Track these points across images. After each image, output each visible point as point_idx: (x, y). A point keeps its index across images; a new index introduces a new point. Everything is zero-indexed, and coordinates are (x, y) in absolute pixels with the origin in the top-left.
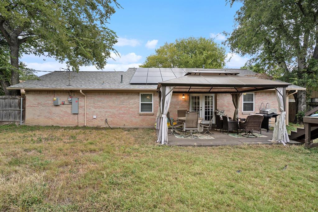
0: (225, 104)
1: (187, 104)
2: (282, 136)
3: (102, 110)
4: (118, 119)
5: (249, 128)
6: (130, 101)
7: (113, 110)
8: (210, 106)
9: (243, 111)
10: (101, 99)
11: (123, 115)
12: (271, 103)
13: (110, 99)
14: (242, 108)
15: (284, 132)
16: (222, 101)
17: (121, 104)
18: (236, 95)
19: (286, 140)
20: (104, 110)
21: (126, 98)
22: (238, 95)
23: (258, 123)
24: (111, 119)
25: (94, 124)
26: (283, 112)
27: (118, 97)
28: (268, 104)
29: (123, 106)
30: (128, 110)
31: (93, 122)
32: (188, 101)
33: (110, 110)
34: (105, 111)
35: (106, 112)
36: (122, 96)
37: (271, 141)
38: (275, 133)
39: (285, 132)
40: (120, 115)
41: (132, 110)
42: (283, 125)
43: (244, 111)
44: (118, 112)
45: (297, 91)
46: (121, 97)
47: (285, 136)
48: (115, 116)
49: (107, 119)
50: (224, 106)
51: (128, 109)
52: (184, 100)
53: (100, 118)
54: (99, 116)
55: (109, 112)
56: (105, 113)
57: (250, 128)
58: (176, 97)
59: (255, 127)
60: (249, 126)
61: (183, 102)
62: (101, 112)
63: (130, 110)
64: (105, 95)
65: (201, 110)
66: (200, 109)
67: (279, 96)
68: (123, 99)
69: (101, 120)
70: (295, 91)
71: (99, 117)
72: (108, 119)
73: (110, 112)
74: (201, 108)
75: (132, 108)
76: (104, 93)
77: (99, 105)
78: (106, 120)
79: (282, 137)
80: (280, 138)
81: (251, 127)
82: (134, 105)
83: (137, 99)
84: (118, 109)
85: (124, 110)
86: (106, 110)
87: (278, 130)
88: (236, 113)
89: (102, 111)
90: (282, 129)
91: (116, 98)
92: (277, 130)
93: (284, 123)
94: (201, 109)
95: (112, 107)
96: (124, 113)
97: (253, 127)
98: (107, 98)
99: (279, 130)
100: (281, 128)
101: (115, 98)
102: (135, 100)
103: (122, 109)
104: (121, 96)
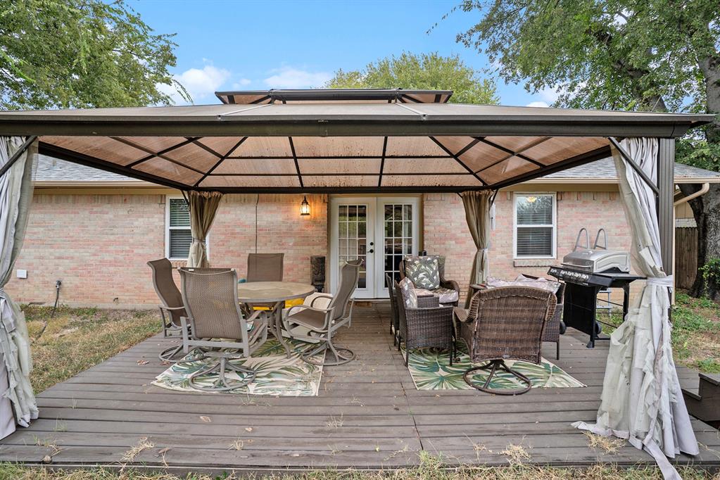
0: (453, 232)
1: (322, 233)
2: (654, 417)
3: (46, 252)
4: (97, 280)
5: (487, 348)
6: (136, 223)
7: (82, 250)
8: (404, 237)
9: (515, 256)
10: (42, 216)
11: (112, 269)
12: (614, 231)
13: (73, 216)
14: (511, 245)
15: (665, 394)
16: (442, 220)
17: (107, 234)
18: (479, 199)
19: (678, 441)
20: (52, 250)
21: (121, 213)
22: (483, 198)
23: (531, 323)
24: (77, 281)
25: (20, 296)
26: (657, 275)
27: (95, 209)
28: (602, 234)
29: (112, 237)
30: (128, 251)
31: (17, 289)
32: (326, 220)
33: (71, 252)
34: (57, 255)
35: (59, 258)
36: (109, 206)
37: (591, 427)
38: (614, 387)
39: (671, 392)
40: (104, 269)
41: (141, 251)
42: (658, 354)
43: (518, 254)
44: (96, 257)
45: (706, 188)
46: (106, 210)
47: (667, 418)
48: (89, 272)
49: (63, 282)
50: (451, 239)
51: (127, 248)
52: (310, 220)
53: (41, 278)
54: (36, 272)
55: (67, 258)
56: (57, 261)
57: (494, 349)
58: (284, 208)
59: (518, 345)
60: (487, 340)
61: (307, 226)
62: (41, 258)
63: (136, 251)
64: (57, 203)
65: (372, 251)
66: (369, 248)
67: (632, 185)
68: (111, 216)
69: (44, 282)
70: (698, 187)
71: (37, 275)
72: (67, 282)
73: (72, 258)
74: (372, 244)
75: (142, 245)
76: (54, 198)
77: (35, 237)
78: (59, 283)
79: (650, 419)
80: (638, 425)
81: (497, 345)
82: (146, 237)
83: (156, 216)
84: (98, 247)
85: (116, 251)
86: (58, 252)
87: (629, 376)
88: (479, 265)
89: (47, 254)
90: (650, 377)
91: (91, 213)
92: (622, 377)
93: (661, 339)
94: (372, 247)
95: (76, 240)
96: (115, 263)
97: (507, 341)
98: (63, 213)
99: (636, 377)
100: (648, 368)
101: (87, 213)
102: (150, 219)
103: (112, 248)
104: (106, 207)
